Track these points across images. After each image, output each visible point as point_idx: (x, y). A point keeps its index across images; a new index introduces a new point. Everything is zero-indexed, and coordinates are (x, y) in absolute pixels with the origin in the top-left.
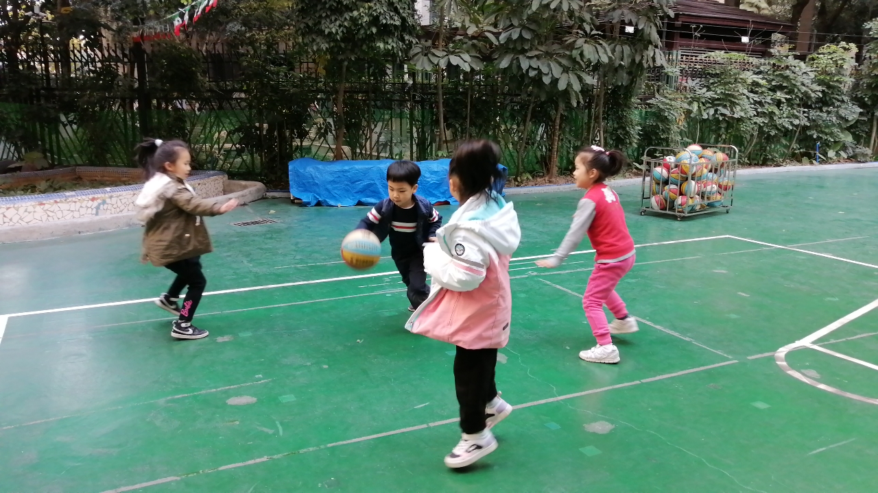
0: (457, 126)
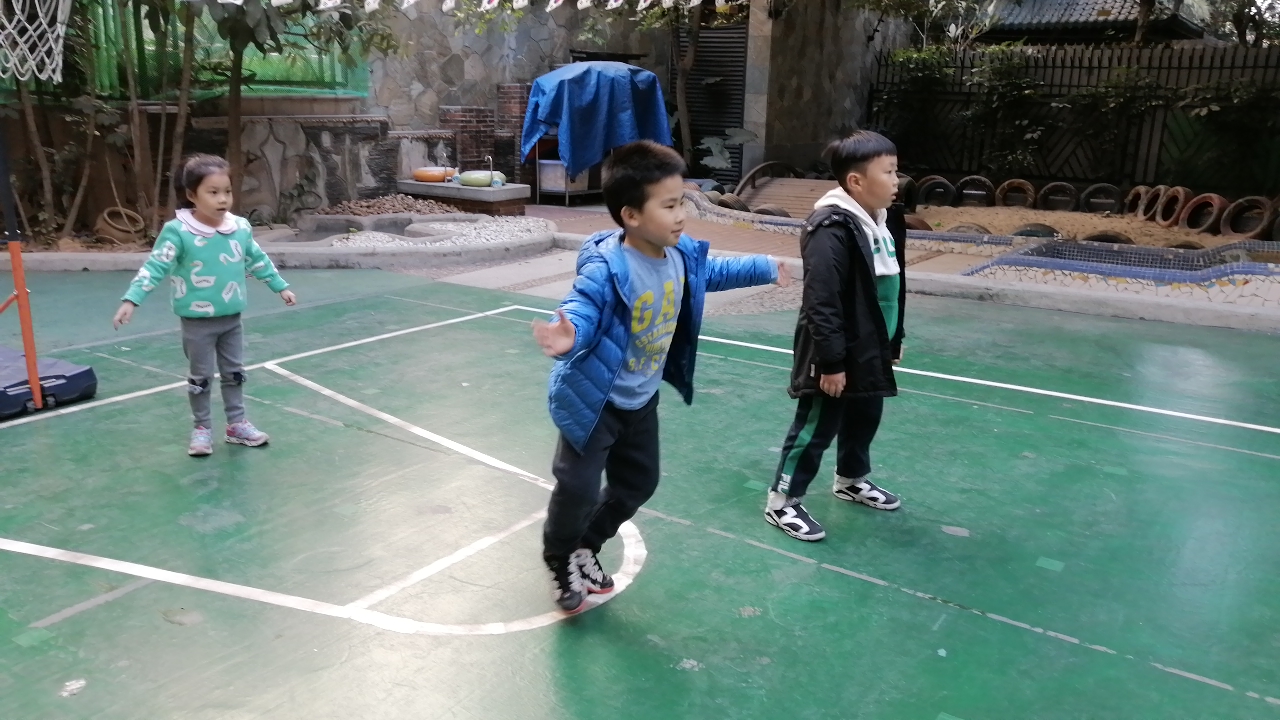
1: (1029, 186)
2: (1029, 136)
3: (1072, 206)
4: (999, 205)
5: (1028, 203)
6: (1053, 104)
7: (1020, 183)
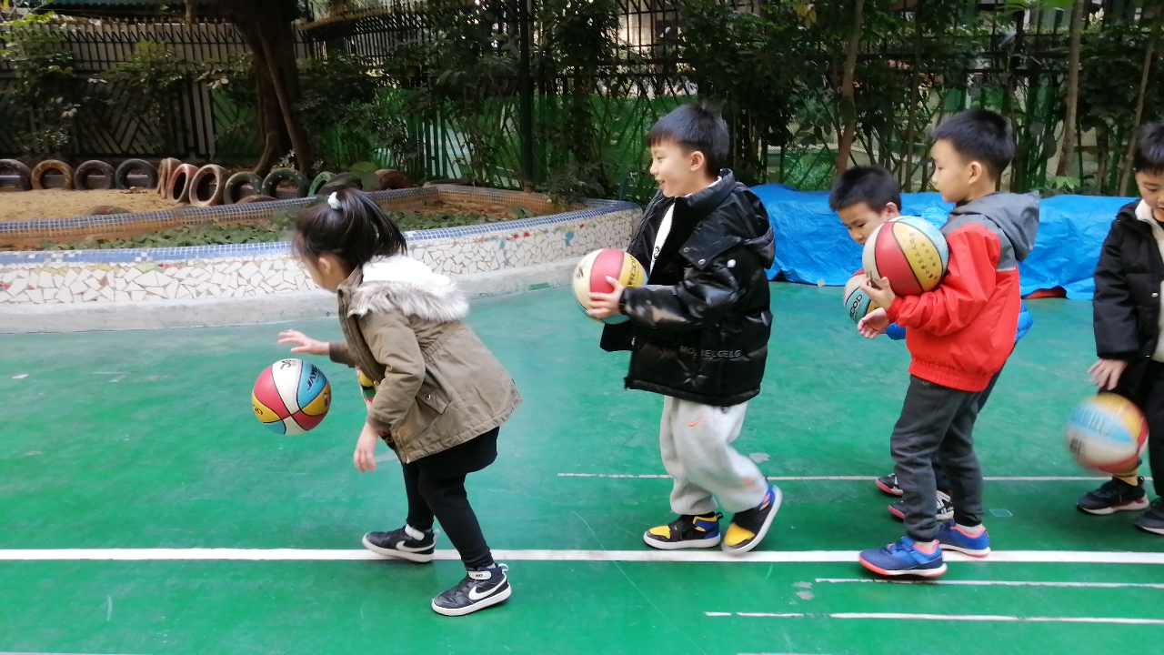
0: (1110, 121)
1: (64, 166)
2: (65, 114)
3: (109, 184)
4: (36, 189)
5: (66, 184)
6: (91, 80)
7: (52, 164)
